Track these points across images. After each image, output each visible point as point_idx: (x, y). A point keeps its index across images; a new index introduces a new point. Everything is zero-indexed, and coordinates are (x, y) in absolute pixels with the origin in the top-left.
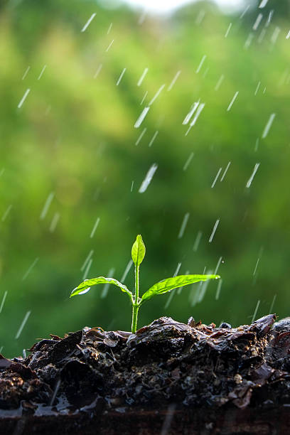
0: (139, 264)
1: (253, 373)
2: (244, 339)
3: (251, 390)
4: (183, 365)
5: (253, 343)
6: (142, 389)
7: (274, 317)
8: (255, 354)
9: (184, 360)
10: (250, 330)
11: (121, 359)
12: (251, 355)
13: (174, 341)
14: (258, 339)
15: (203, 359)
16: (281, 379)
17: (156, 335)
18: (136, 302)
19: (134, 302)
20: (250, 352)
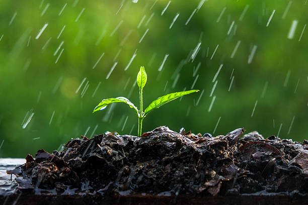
0: (142, 87)
1: (224, 170)
2: (219, 146)
3: (221, 182)
4: (174, 162)
5: (226, 149)
6: (143, 178)
7: (243, 130)
8: (226, 156)
9: (175, 159)
10: (224, 139)
11: (129, 156)
12: (224, 157)
13: (169, 144)
14: (230, 146)
15: (188, 159)
16: (244, 176)
17: (156, 139)
18: (141, 115)
19: (139, 115)
20: (223, 155)
